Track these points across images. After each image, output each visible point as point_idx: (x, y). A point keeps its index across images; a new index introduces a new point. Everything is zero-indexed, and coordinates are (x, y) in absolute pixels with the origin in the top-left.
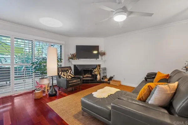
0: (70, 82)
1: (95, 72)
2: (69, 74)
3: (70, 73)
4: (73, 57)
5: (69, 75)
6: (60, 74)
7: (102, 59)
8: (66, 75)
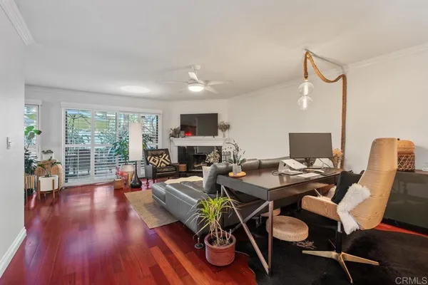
0: (158, 170)
1: (209, 158)
2: (161, 159)
3: (164, 159)
4: (175, 134)
5: (162, 162)
6: (148, 159)
7: (224, 136)
8: (157, 161)
